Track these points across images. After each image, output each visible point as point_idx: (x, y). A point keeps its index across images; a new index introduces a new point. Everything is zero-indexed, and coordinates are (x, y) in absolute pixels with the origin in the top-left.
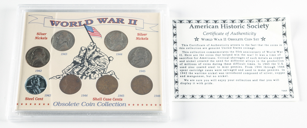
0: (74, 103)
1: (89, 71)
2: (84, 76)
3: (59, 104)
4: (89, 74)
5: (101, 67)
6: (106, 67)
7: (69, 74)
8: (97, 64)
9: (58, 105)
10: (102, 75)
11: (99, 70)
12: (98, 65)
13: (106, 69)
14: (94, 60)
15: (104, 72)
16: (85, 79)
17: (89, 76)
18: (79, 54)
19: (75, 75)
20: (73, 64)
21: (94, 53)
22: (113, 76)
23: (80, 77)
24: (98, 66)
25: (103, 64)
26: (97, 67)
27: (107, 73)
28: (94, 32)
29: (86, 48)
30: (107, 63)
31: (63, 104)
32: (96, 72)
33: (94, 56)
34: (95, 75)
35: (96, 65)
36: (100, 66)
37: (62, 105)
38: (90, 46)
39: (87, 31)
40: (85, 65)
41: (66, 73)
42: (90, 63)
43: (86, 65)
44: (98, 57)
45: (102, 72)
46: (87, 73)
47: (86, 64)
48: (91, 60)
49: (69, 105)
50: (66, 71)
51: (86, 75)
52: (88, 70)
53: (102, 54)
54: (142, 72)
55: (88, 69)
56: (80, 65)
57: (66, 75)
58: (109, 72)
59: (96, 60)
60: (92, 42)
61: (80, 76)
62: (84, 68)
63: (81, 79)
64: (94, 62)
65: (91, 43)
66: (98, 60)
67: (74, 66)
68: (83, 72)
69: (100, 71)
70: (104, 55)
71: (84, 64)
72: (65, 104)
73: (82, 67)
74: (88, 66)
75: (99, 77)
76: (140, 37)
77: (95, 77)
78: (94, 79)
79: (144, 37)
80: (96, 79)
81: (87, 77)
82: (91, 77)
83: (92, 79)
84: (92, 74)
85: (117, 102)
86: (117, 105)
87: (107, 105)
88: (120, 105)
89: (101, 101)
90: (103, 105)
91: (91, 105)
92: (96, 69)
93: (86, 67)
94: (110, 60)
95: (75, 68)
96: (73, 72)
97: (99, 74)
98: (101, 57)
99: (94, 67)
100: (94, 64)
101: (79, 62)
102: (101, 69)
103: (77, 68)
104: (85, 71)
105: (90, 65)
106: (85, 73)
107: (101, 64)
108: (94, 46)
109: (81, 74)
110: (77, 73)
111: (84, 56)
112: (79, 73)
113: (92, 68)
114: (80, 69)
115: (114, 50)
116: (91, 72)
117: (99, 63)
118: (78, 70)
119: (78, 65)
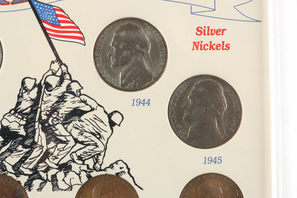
1: (50, 162)
2: (34, 179)
4: (51, 173)
5: (86, 149)
6: (101, 148)
8: (75, 137)
10: (89, 177)
11: (80, 158)
12: (76, 141)
13: (102, 154)
14: (63, 124)
15: (98, 165)
16: (40, 189)
17: (52, 181)
18: (19, 103)
19: (9, 175)
21: (62, 99)
22: (126, 177)
23: (23, 185)
24: (79, 146)
25: (93, 138)
26: (74, 149)
27: (105, 170)
28: (62, 25)
29: (37, 83)
30: (105, 135)
32: (72, 164)
33: (65, 108)
34: (71, 174)
35: (72, 143)
36: (82, 146)
38: (50, 73)
39: (40, 21)
40: (36, 140)
42: (52, 136)
43: (39, 143)
44: (77, 113)
45: (91, 167)
46: (46, 171)
47: (41, 137)
48: (54, 125)
51: (40, 178)
52: (47, 161)
53: (89, 101)
54: (213, 163)
55: (47, 155)
56: (22, 143)
58: (111, 166)
59: (71, 125)
60: (54, 59)
61: (23, 180)
62: (36, 153)
63: (27, 191)
64: (64, 132)
65: (53, 62)
66: (77, 122)
67: (4, 144)
68: (31, 166)
69: (84, 161)
70: (94, 105)
71: (33, 137)
73: (27, 150)
74: (48, 143)
75: (80, 183)
76: (206, 39)
77: (70, 185)
78: (65, 190)
79: (216, 40)
80: (71, 190)
81: (45, 184)
82: (57, 183)
83: (60, 189)
84: (59, 173)
92: (71, 155)
93: (42, 147)
94: (112, 124)
95: (7, 151)
96: (3, 166)
97: (80, 171)
98: (86, 112)
99: (65, 147)
100: (66, 137)
101: (19, 132)
102: (86, 153)
103: (14, 151)
104: (37, 163)
105: (52, 141)
106: (38, 170)
107: (87, 137)
108: (63, 74)
109: (25, 173)
110: (15, 170)
111: (32, 111)
112: (19, 170)
113: (59, 151)
114: (22, 156)
115: (123, 88)
116: (57, 165)
117: (79, 133)
118: (17, 159)
119: (15, 142)
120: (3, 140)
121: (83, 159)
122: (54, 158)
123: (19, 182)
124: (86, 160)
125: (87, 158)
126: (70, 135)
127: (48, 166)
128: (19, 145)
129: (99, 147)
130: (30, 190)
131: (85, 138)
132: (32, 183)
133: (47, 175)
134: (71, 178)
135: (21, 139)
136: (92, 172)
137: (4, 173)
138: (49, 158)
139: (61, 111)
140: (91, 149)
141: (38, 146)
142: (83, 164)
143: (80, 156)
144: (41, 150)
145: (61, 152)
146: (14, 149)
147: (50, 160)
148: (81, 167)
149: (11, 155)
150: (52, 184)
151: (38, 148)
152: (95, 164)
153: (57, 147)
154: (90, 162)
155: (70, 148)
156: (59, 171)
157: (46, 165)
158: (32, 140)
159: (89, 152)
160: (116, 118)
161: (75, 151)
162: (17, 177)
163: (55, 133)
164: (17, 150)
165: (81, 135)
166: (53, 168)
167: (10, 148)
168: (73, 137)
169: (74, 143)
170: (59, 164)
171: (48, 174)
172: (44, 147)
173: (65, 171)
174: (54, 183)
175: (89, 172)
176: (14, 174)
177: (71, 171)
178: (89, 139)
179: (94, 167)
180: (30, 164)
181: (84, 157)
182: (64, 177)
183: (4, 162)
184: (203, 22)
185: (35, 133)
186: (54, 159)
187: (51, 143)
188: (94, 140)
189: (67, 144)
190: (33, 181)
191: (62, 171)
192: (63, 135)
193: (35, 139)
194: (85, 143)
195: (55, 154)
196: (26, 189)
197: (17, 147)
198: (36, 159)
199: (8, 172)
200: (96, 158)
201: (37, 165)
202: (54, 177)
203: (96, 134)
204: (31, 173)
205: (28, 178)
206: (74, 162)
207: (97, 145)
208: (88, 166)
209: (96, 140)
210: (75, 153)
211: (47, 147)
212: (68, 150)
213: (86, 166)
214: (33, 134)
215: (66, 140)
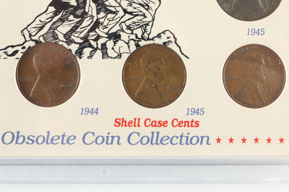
0: (60, 135)
1: (100, 31)
2: (85, 47)
3: (18, 137)
4: (101, 41)
6: (149, 18)
7: (43, 41)
8: (124, 8)
9: (17, 143)
10: (137, 45)
11: (129, 28)
12: (125, 11)
13: (150, 24)
15: (146, 35)
16: (90, 57)
17: (102, 49)
19: (61, 43)
20: (52, 9)
22: (172, 46)
23: (74, 53)
24: (128, 16)
25: (142, 9)
26: (123, 20)
27: (153, 39)
30: (153, 6)
31: (28, 138)
32: (122, 33)
34: (120, 43)
35: (121, 13)
36: (131, 16)
37: (27, 140)
40: (87, 10)
41: (33, 38)
42: (101, 6)
43: (90, 13)
45: (139, 36)
46: (96, 40)
49: (46, 140)
50: (33, 31)
51: (90, 46)
52: (97, 30)
54: (256, 34)
55: (97, 24)
56: (73, 13)
57: (32, 44)
58: (159, 36)
61: (74, 48)
62: (87, 22)
63: (78, 59)
67: (56, 14)
68: (82, 35)
69: (132, 31)
71: (84, 8)
72: (35, 139)
73: (78, 20)
74: (98, 13)
75: (129, 52)
77: (119, 53)
78: (114, 58)
80: (120, 58)
81: (96, 52)
82: (106, 51)
83: (110, 57)
84: (108, 41)
85: (185, 130)
86: (184, 140)
87: (154, 141)
88: (194, 140)
89: (137, 129)
90: (145, 140)
91: (110, 141)
92: (120, 25)
93: (92, 17)
95: (59, 20)
96: (55, 34)
97: (129, 40)
99: (114, 17)
100: (116, 8)
101: (70, 3)
102: (134, 23)
103: (66, 20)
104: (87, 33)
105: (103, 11)
106: (88, 39)
107: (135, 8)
109: (76, 41)
110: (66, 39)
112: (70, 38)
113: (109, 21)
114: (73, 25)
116: (107, 34)
117: (128, 4)
118: (68, 29)
119: (66, 12)
120: (55, 10)
121: (132, 29)
122: (104, 27)
123: (70, 50)
124: (135, 30)
125: (135, 27)
126: (119, 5)
127: (98, 35)
128: (70, 15)
129: (147, 18)
130: (81, 58)
131: (134, 9)
132: (83, 51)
133: (97, 44)
134: (120, 47)
135: (72, 9)
136: (140, 41)
137: (56, 42)
138: (99, 28)
140: (140, 19)
141: (88, 16)
142: (132, 33)
143: (129, 26)
144: (91, 20)
145: (110, 22)
146: (65, 18)
147: (100, 29)
148: (130, 36)
149: (63, 24)
150: (102, 52)
151: (88, 18)
152: (143, 34)
153: (107, 17)
154: (139, 32)
155: (120, 18)
156: (109, 40)
157: (96, 35)
158: (83, 10)
159: (138, 22)
161: (124, 21)
162: (69, 45)
163: (105, 4)
164: (68, 20)
165: (130, 6)
166: (103, 37)
167: (61, 18)
168: (122, 8)
169: (123, 14)
170: (109, 33)
171: (98, 42)
172: (94, 17)
173: (114, 40)
174: (104, 51)
175: (138, 41)
176: (65, 42)
177: (120, 40)
178: (137, 10)
179: (142, 36)
180: (81, 33)
181: (133, 26)
182: (114, 46)
183: (56, 31)
185: (86, 4)
186: (104, 29)
187: (101, 13)
188: (142, 11)
189: (117, 14)
190: (84, 49)
191: (112, 40)
192: (113, 5)
193: (85, 10)
194: (133, 14)
195: (105, 24)
196: (76, 57)
197: (68, 17)
198: (86, 29)
199: (59, 40)
200: (144, 27)
201: (88, 34)
202: (104, 45)
203: (145, 5)
204: (82, 41)
205: (79, 46)
206: (123, 31)
207: (146, 15)
208: (136, 35)
209: (145, 11)
210: (124, 23)
211: (97, 16)
212: (118, 20)
213: (135, 35)
214: (84, 4)
215: (115, 11)
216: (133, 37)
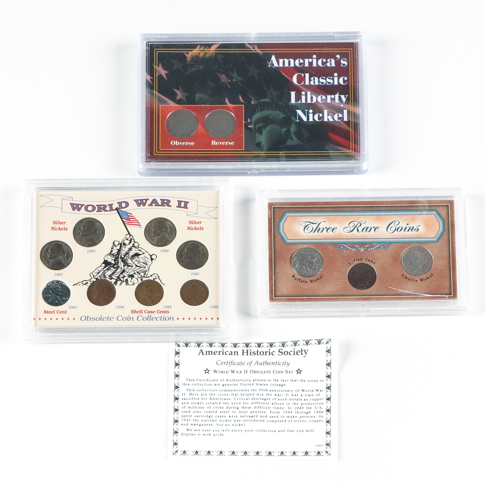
0: (107, 316)
3: (88, 318)
5: (141, 269)
6: (147, 268)
7: (99, 278)
9: (87, 320)
11: (138, 272)
12: (136, 266)
13: (148, 271)
14: (131, 259)
15: (145, 276)
17: (126, 281)
18: (112, 251)
20: (104, 265)
21: (130, 249)
22: (157, 280)
25: (144, 264)
26: (135, 269)
28: (131, 220)
30: (149, 264)
33: (132, 253)
35: (135, 266)
37: (92, 319)
38: (125, 239)
39: (121, 218)
40: (119, 265)
41: (95, 277)
42: (126, 263)
44: (137, 255)
46: (123, 278)
47: (121, 264)
48: (127, 260)
49: (100, 319)
50: (95, 274)
53: (142, 250)
54: (195, 275)
55: (124, 271)
56: (113, 267)
57: (95, 280)
59: (134, 259)
60: (127, 233)
62: (119, 270)
63: (115, 286)
64: (131, 262)
65: (127, 235)
66: (137, 258)
67: (105, 267)
68: (117, 276)
69: (139, 274)
70: (144, 252)
72: (95, 319)
73: (115, 269)
76: (193, 226)
79: (198, 226)
85: (163, 315)
86: (162, 318)
87: (149, 319)
88: (167, 319)
89: (141, 314)
90: (145, 319)
91: (129, 319)
92: (134, 271)
94: (152, 259)
95: (107, 270)
96: (105, 276)
97: (138, 278)
98: (141, 255)
99: (131, 268)
101: (112, 262)
104: (119, 275)
105: (126, 266)
106: (120, 277)
108: (131, 239)
109: (114, 278)
110: (110, 277)
111: (117, 254)
112: (112, 277)
114: (113, 272)
115: (157, 245)
116: (128, 275)
117: (138, 263)
119: (110, 266)
122: (127, 272)
125: (141, 272)
127: (124, 275)
131: (140, 265)
135: (112, 265)
136: (143, 278)
137: (105, 278)
138: (125, 273)
139: (130, 254)
140: (143, 269)
145: (130, 270)
146: (109, 269)
148: (138, 276)
151: (120, 268)
153: (128, 268)
154: (142, 274)
156: (129, 278)
158: (117, 265)
160: (154, 257)
164: (111, 269)
166: (126, 276)
168: (135, 264)
172: (122, 268)
173: (131, 278)
176: (109, 279)
178: (142, 265)
183: (105, 274)
184: (192, 219)
189: (133, 267)
190: (118, 282)
194: (140, 267)
198: (119, 273)
200: (145, 272)
202: (127, 280)
204: (117, 278)
209: (145, 266)
210: (136, 271)
211: (124, 268)
212: (133, 269)
214: (118, 263)
215: (132, 265)
216: (140, 276)
